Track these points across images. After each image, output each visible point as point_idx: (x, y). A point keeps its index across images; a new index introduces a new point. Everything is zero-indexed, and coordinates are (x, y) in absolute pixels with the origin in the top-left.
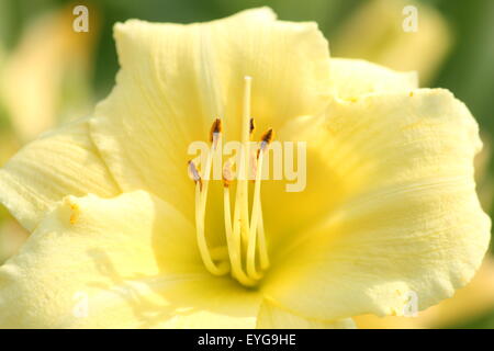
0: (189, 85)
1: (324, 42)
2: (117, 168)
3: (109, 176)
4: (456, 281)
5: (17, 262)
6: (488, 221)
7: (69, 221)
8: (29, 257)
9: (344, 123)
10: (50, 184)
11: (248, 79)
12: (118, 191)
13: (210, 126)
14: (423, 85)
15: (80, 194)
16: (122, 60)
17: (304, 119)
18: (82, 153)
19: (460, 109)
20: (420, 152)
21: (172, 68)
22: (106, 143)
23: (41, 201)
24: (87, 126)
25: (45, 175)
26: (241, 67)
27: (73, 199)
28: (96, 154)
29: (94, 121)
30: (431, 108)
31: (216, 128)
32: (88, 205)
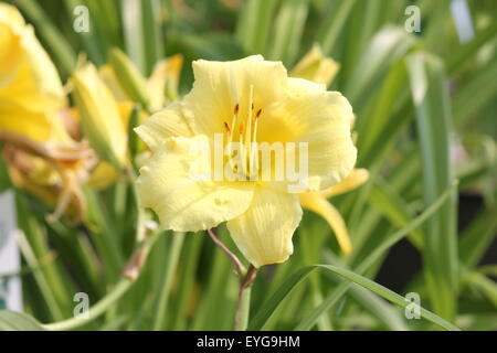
0: (225, 88)
1: (285, 70)
2: (193, 125)
3: (190, 129)
4: (341, 176)
5: (149, 166)
6: (355, 151)
7: (172, 148)
8: (154, 163)
9: (293, 106)
10: (163, 131)
11: (252, 86)
12: (193, 135)
13: (233, 107)
14: (329, 89)
15: (176, 136)
16: (195, 77)
17: (276, 104)
18: (178, 118)
19: (344, 100)
20: (327, 119)
21: (217, 81)
22: (188, 114)
23: (159, 138)
24: (180, 105)
25: (161, 127)
26: (248, 80)
27: (173, 138)
28: (184, 119)
29: (183, 104)
30: (332, 100)
31: (237, 108)
32: (180, 141)
